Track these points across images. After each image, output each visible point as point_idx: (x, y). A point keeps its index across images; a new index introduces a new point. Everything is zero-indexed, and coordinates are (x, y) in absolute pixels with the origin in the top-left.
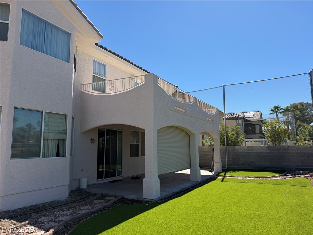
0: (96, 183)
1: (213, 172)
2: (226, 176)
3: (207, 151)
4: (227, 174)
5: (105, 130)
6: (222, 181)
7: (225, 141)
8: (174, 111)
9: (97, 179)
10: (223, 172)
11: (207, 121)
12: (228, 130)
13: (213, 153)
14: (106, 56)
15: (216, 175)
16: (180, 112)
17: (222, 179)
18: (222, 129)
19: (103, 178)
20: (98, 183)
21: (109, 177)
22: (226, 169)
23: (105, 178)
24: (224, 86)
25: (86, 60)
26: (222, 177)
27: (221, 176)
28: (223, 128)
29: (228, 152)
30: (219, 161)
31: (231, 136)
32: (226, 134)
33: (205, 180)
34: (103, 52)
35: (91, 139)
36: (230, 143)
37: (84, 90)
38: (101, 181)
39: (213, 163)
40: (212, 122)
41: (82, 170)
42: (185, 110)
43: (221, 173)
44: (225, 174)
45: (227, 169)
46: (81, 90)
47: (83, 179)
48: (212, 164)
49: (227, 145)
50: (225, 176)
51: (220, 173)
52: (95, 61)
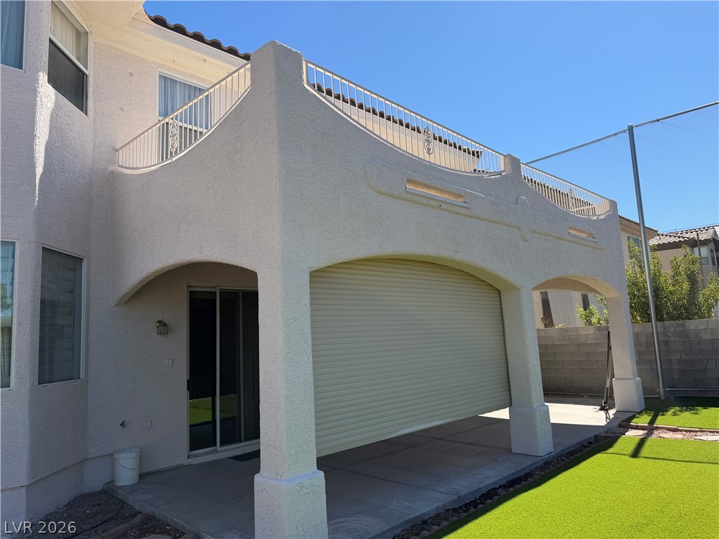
0: (186, 462)
1: (612, 412)
2: (657, 428)
3: (593, 341)
4: (661, 421)
5: (216, 292)
6: (636, 454)
7: (649, 307)
8: (405, 199)
9: (191, 449)
10: (647, 409)
11: (570, 238)
12: (659, 272)
13: (609, 348)
14: (205, 61)
15: (620, 426)
16: (433, 203)
17: (636, 441)
18: (638, 270)
19: (215, 445)
20: (194, 461)
21: (240, 441)
22: (659, 398)
23: (222, 444)
24: (631, 129)
25: (131, 74)
26: (641, 432)
27: (637, 428)
28: (640, 267)
29: (665, 343)
30: (630, 375)
31: (671, 288)
32: (651, 283)
33: (574, 446)
34: (189, 47)
35: (160, 322)
36: (668, 313)
37: (120, 166)
38: (206, 456)
39: (608, 381)
40: (592, 244)
41: (121, 425)
42: (462, 197)
43: (640, 413)
44: (652, 421)
45: (663, 398)
46: (111, 168)
47: (122, 455)
48: (608, 385)
49: (660, 318)
50: (651, 429)
51: (634, 417)
52: (174, 82)
